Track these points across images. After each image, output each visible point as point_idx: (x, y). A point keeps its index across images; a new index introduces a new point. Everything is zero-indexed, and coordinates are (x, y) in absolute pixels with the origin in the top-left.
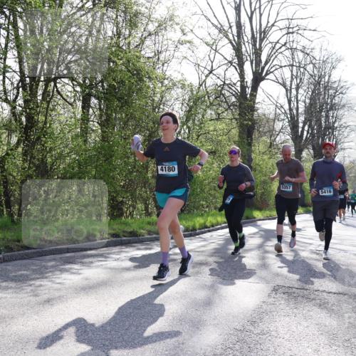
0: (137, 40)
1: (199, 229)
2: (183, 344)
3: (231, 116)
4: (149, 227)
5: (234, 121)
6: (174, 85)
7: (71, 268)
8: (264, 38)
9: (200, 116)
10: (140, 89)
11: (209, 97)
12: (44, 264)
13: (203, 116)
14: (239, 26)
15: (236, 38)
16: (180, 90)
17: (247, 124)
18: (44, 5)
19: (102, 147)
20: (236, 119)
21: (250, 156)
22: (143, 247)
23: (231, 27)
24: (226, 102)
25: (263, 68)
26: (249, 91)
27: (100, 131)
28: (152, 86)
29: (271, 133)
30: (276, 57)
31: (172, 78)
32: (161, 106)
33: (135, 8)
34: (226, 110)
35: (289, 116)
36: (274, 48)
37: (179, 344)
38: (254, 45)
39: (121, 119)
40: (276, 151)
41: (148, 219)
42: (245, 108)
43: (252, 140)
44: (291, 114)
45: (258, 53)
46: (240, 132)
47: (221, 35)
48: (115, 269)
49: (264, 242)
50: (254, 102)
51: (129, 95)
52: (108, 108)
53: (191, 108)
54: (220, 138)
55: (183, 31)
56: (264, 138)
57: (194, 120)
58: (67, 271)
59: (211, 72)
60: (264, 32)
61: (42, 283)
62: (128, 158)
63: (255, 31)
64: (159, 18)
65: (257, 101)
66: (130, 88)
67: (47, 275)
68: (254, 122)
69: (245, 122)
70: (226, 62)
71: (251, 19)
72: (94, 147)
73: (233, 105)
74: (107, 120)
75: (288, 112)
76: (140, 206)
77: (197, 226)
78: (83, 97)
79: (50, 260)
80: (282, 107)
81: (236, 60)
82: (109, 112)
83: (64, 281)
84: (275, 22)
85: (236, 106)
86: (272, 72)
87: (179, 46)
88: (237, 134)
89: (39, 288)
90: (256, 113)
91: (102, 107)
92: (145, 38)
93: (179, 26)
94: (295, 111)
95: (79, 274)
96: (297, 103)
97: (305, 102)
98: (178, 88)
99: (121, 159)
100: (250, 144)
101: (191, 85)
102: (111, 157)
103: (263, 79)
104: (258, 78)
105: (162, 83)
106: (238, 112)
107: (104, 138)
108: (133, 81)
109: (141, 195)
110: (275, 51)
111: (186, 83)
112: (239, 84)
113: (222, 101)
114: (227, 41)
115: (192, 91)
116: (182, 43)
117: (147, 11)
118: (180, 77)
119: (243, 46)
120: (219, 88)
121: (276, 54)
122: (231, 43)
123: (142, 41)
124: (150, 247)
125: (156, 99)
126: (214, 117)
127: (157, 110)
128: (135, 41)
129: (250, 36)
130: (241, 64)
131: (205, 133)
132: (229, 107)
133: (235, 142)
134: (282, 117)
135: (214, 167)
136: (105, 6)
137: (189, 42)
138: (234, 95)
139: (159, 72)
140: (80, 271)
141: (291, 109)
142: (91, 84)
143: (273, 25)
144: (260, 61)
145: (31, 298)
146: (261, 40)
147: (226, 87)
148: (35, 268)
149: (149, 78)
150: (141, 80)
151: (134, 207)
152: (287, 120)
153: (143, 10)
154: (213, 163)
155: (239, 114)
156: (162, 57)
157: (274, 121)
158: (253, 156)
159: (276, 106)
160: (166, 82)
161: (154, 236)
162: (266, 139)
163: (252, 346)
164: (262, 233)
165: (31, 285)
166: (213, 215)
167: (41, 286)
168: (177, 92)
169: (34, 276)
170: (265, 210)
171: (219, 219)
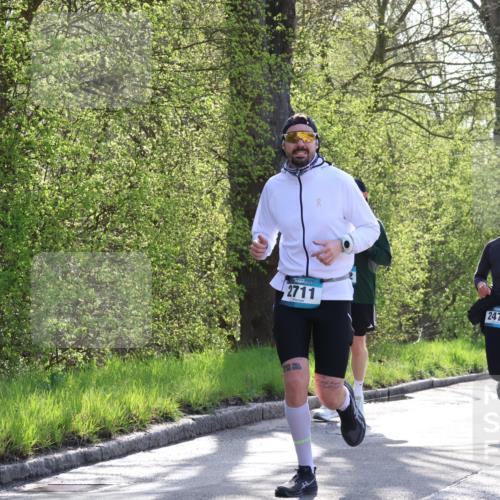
1: (39, 450)
21: (282, 101)
40: (407, 74)
43: (290, 22)
77: (30, 436)
100: (281, 45)
133: (210, 33)
135: (110, 154)
154: (107, 136)
158: (298, 99)
162: (359, 18)
166: (105, 382)
171: (137, 400)
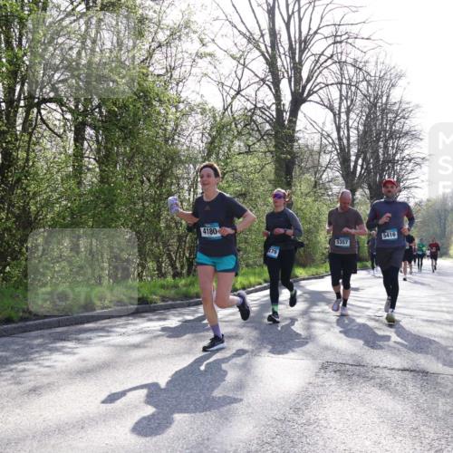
0: (144, 52)
2: (208, 439)
3: (264, 149)
4: (162, 292)
5: (268, 154)
6: (192, 109)
7: (63, 347)
8: (305, 49)
9: (226, 149)
10: (149, 116)
11: (236, 125)
12: (28, 342)
13: (229, 149)
14: (273, 34)
15: (269, 49)
16: (200, 116)
17: (286, 158)
18: (22, 9)
19: (101, 191)
20: (272, 152)
22: (156, 317)
23: (262, 36)
24: (258, 130)
25: (304, 87)
26: (286, 116)
27: (97, 170)
28: (163, 111)
29: (316, 168)
30: (320, 72)
31: (189, 101)
32: (176, 137)
33: (140, 12)
34: (259, 141)
35: (338, 147)
36: (317, 62)
37: (203, 440)
38: (293, 58)
39: (124, 154)
40: (322, 191)
41: (161, 281)
42: (282, 138)
43: (291, 178)
44: (340, 145)
45: (297, 68)
46: (276, 169)
47: (251, 46)
48: (120, 346)
49: (309, 308)
50: (294, 130)
51: (135, 123)
52: (107, 140)
53: (214, 138)
54: (251, 176)
55: (201, 41)
56: (307, 175)
57: (218, 154)
58: (57, 350)
59: (238, 93)
60: (305, 41)
61: (26, 367)
62: (135, 204)
63: (293, 39)
64: (172, 25)
65: (297, 129)
66: (135, 115)
67: (32, 356)
68: (294, 156)
69: (283, 156)
70: (258, 79)
71: (288, 25)
72: (90, 191)
73: (267, 134)
74: (107, 156)
75: (337, 142)
76: (151, 265)
78: (75, 127)
79: (36, 337)
80: (329, 135)
81: (270, 78)
82: (109, 146)
83: (55, 364)
84: (319, 28)
85: (271, 135)
86: (316, 92)
87: (198, 60)
88: (273, 171)
89: (23, 374)
90: (296, 144)
91: (100, 138)
92: (154, 50)
93: (197, 35)
94: (345, 141)
95: (74, 354)
96: (348, 130)
97: (357, 129)
98: (197, 113)
99: (125, 205)
100: (289, 184)
101: (212, 109)
102: (112, 203)
103: (304, 101)
104: (298, 100)
105: (176, 107)
106: (274, 143)
107: (103, 179)
108: (138, 105)
109: (152, 251)
110: (318, 65)
111: (207, 107)
112: (274, 107)
113: (253, 130)
114: (258, 53)
115: (214, 117)
116: (200, 56)
117: (155, 15)
118: (199, 100)
119: (279, 60)
120: (250, 113)
121: (321, 69)
122: (263, 55)
123: (150, 55)
124: (164, 317)
125: (169, 128)
126: (244, 149)
127: (170, 142)
128: (140, 55)
129: (287, 47)
130: (276, 83)
131: (232, 171)
132: (262, 137)
133: (270, 181)
134: (329, 148)
136: (102, 9)
137: (210, 55)
138: (268, 122)
139: (172, 93)
140: (75, 351)
141: (340, 139)
142: (85, 110)
143: (316, 33)
144: (301, 78)
145: (12, 386)
146: (302, 52)
147: (258, 112)
148: (17, 347)
149: (160, 101)
150: (149, 104)
151: (144, 267)
152: (335, 152)
153: (150, 14)
155: (275, 146)
156: (176, 74)
157: (319, 153)
158: (294, 198)
159: (322, 134)
160: (182, 106)
161: (170, 302)
162: (309, 177)
163: (295, 439)
164: (306, 295)
165: (11, 370)
166: (244, 275)
167: (24, 370)
168: (195, 119)
169: (15, 358)
170: (311, 266)
171: (252, 279)
